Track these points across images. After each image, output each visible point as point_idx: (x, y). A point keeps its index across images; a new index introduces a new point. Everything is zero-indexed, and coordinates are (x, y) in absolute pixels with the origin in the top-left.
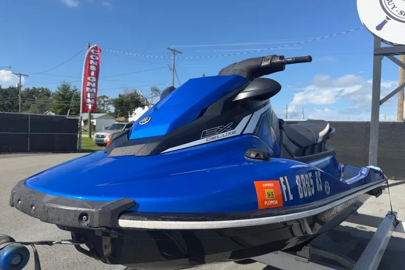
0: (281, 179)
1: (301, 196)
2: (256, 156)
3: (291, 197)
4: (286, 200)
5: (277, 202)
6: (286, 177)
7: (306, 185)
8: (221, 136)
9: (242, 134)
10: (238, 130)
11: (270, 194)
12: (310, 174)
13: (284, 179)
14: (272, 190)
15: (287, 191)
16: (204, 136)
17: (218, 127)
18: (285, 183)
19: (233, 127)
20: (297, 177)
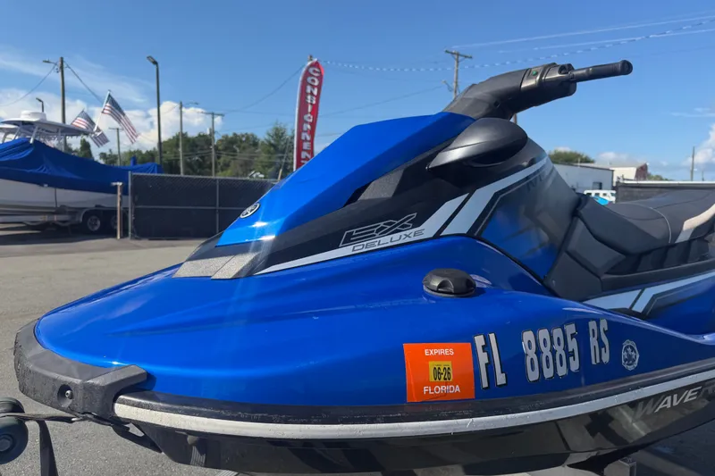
0: (479, 340)
1: (533, 376)
2: (440, 286)
3: (501, 379)
4: (485, 384)
5: (457, 389)
6: (492, 336)
7: (553, 352)
8: (386, 240)
9: (437, 236)
10: (429, 228)
11: (442, 371)
12: (571, 329)
13: (487, 340)
14: (449, 364)
15: (490, 366)
16: (348, 241)
17: (382, 224)
18: (487, 347)
19: (418, 222)
20: (528, 336)
